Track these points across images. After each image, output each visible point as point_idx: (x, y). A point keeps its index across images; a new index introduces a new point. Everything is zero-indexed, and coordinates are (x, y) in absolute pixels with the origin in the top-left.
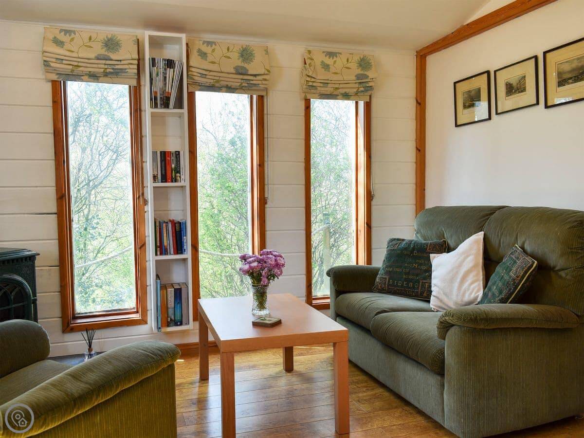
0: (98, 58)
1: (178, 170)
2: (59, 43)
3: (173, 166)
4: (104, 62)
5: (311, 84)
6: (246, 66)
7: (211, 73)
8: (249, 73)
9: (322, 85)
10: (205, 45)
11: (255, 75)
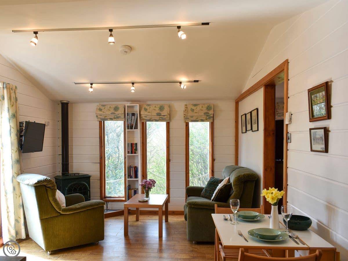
0: (111, 114)
1: (136, 150)
2: (100, 110)
3: (135, 148)
4: (113, 115)
5: (186, 117)
6: (161, 112)
7: (148, 116)
8: (162, 115)
9: (190, 117)
10: (147, 106)
11: (164, 116)
